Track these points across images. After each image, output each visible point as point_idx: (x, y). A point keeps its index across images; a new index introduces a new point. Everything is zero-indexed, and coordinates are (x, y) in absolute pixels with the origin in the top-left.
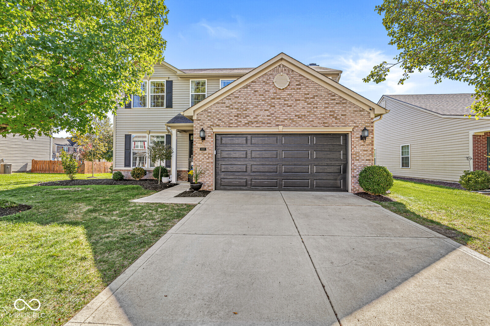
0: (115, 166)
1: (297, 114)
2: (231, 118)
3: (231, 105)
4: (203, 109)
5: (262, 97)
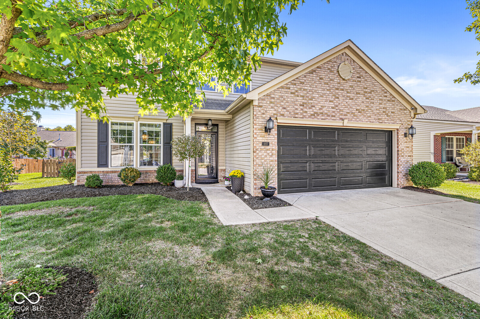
0: (80, 167)
1: (357, 108)
2: (296, 107)
3: (297, 91)
4: (265, 93)
5: (327, 86)
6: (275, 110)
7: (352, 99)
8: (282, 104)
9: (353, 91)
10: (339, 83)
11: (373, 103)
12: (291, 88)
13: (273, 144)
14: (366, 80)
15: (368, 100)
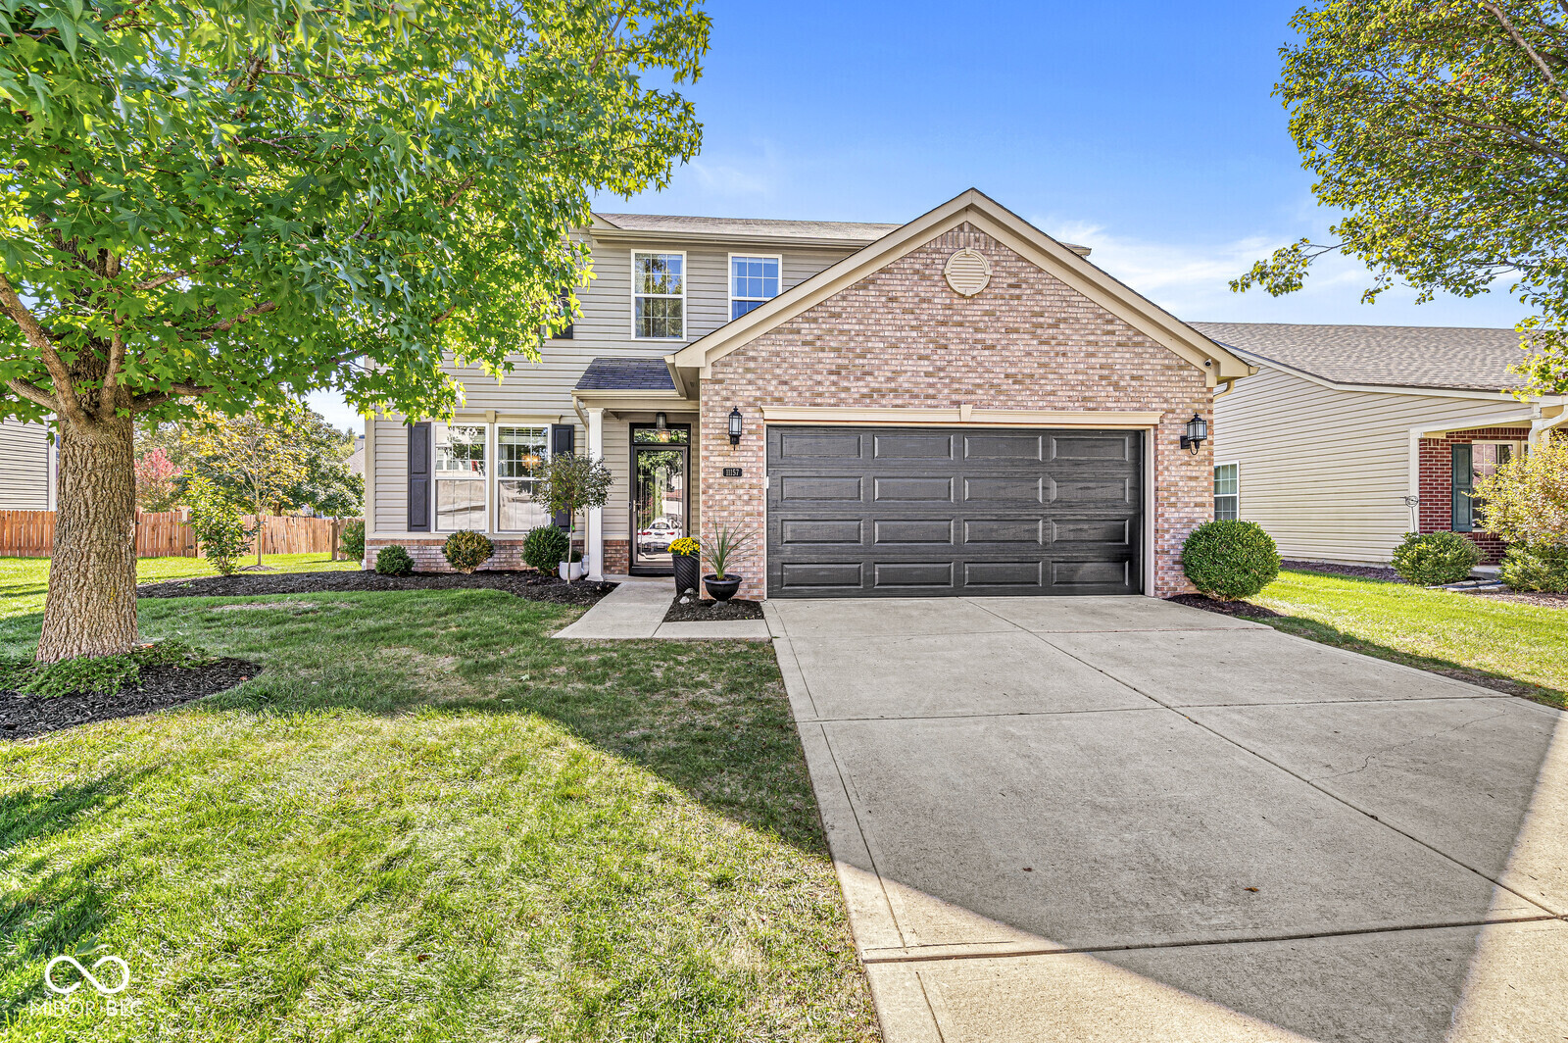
0: (373, 529)
1: (1009, 371)
2: (819, 378)
3: (819, 338)
4: (731, 348)
5: (911, 317)
6: (759, 389)
7: (993, 347)
8: (778, 371)
9: (995, 324)
10: (949, 307)
11: (1064, 355)
12: (803, 331)
13: (751, 473)
14: (1040, 292)
15: (1045, 348)
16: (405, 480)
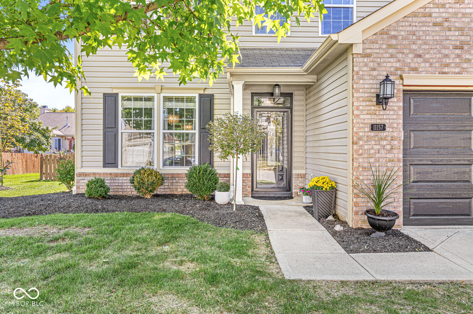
0: (80, 166)
2: (446, 52)
3: (447, 20)
4: (377, 29)
6: (399, 61)
8: (414, 47)
13: (393, 128)
16: (101, 132)
